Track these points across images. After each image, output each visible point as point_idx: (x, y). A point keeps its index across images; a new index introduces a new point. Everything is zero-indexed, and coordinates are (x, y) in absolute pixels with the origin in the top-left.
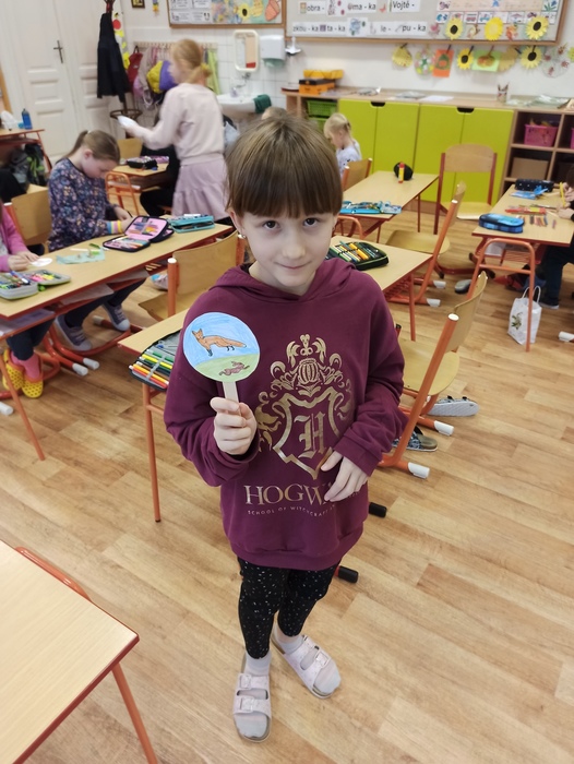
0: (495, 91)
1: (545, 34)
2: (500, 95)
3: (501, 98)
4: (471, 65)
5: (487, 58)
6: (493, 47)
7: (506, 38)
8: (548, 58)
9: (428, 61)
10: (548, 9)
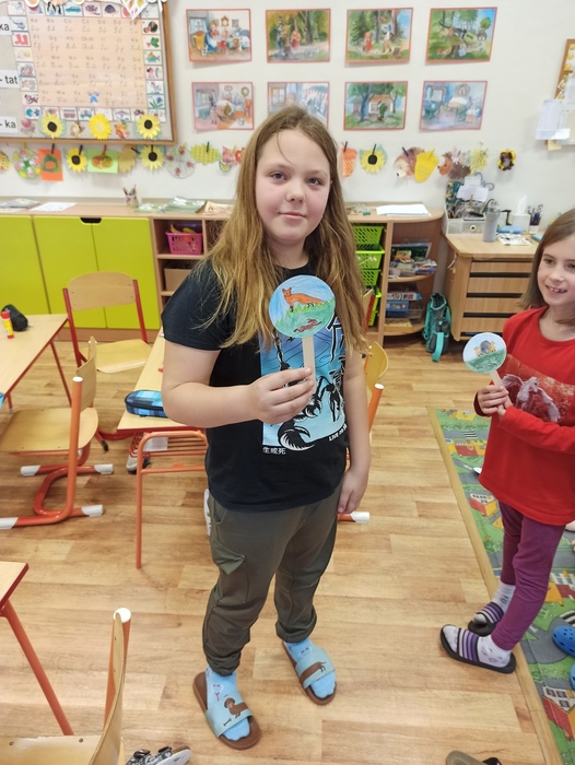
0: (124, 195)
1: (160, 133)
2: (129, 200)
3: (131, 202)
4: (86, 167)
5: (102, 158)
6: (105, 146)
7: (117, 137)
8: (171, 158)
9: (31, 163)
10: (155, 107)
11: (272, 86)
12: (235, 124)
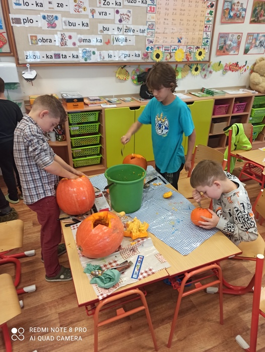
1: (204, 58)
6: (176, 65)
8: (204, 70)
10: (204, 45)
11: (249, 35)
12: (232, 53)
